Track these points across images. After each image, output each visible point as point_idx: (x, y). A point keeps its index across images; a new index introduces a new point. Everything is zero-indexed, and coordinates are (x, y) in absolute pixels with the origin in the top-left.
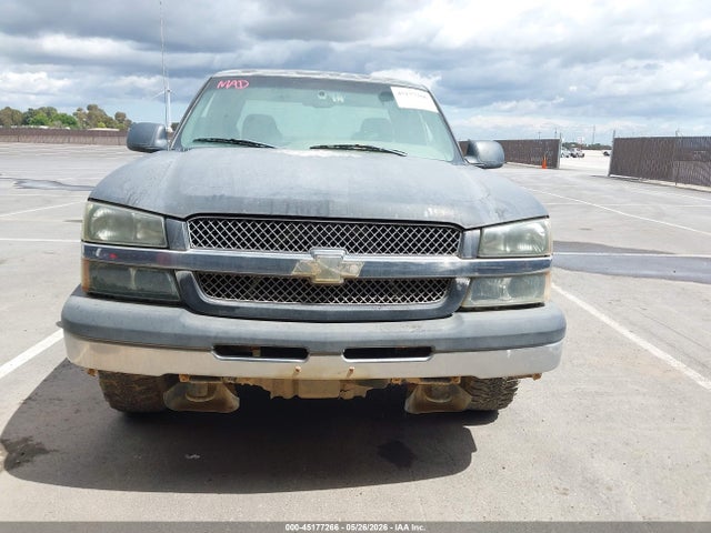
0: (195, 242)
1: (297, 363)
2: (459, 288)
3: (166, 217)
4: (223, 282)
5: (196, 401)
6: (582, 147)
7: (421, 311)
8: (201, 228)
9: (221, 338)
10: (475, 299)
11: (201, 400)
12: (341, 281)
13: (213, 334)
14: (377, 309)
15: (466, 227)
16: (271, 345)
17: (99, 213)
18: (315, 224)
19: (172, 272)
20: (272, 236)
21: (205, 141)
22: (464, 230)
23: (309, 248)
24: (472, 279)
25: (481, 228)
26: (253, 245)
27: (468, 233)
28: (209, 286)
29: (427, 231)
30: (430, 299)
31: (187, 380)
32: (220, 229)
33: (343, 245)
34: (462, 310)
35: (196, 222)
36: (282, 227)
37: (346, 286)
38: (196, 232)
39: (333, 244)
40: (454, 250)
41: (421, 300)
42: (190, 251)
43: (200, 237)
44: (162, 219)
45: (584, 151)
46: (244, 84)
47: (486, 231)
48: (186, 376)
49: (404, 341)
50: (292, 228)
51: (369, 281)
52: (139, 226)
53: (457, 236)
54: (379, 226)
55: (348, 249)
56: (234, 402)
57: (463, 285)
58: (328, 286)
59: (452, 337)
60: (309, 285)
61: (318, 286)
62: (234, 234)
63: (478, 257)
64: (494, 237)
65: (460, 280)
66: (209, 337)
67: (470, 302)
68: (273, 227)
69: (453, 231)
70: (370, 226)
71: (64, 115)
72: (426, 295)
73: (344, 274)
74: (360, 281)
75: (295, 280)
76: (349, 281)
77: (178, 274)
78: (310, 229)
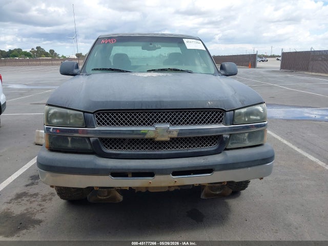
0: (99, 124)
1: (150, 179)
2: (224, 139)
3: (84, 112)
4: (113, 142)
5: (102, 198)
6: (266, 57)
7: (207, 151)
8: (101, 117)
9: (113, 169)
10: (232, 144)
11: (105, 198)
12: (169, 139)
13: (109, 168)
14: (186, 151)
15: (227, 110)
16: (137, 171)
17: (52, 111)
18: (155, 113)
19: (89, 138)
20: (135, 119)
21: (97, 69)
22: (226, 111)
23: (152, 124)
24: (230, 135)
25: (234, 110)
26: (126, 124)
27: (227, 113)
28: (106, 144)
29: (208, 113)
30: (211, 145)
31: (98, 189)
32: (110, 117)
33: (168, 122)
34: (226, 149)
35: (99, 114)
36: (140, 115)
37: (171, 141)
38: (99, 119)
39: (164, 122)
40: (221, 121)
41: (206, 146)
42: (96, 128)
43: (101, 121)
44: (82, 113)
45: (267, 59)
46: (114, 41)
47: (236, 111)
48: (98, 187)
49: (200, 167)
50: (144, 115)
51: (182, 138)
52: (71, 116)
53: (223, 115)
54: (185, 112)
55: (171, 123)
56: (120, 198)
57: (226, 138)
58: (162, 142)
59: (222, 163)
60: (153, 142)
61: (158, 142)
62: (117, 119)
63: (233, 124)
64: (240, 114)
65: (224, 136)
66: (108, 169)
67: (230, 146)
68: (135, 115)
69: (221, 112)
70: (181, 112)
71: (25, 52)
72: (209, 143)
73: (170, 136)
74: (177, 138)
75: (147, 139)
76: (172, 139)
77: (91, 139)
78: (153, 115)
